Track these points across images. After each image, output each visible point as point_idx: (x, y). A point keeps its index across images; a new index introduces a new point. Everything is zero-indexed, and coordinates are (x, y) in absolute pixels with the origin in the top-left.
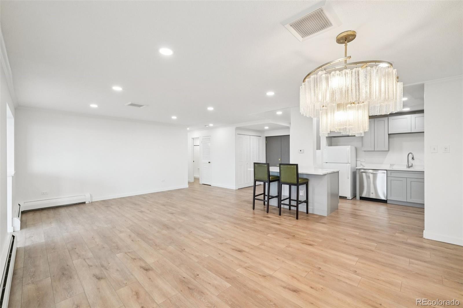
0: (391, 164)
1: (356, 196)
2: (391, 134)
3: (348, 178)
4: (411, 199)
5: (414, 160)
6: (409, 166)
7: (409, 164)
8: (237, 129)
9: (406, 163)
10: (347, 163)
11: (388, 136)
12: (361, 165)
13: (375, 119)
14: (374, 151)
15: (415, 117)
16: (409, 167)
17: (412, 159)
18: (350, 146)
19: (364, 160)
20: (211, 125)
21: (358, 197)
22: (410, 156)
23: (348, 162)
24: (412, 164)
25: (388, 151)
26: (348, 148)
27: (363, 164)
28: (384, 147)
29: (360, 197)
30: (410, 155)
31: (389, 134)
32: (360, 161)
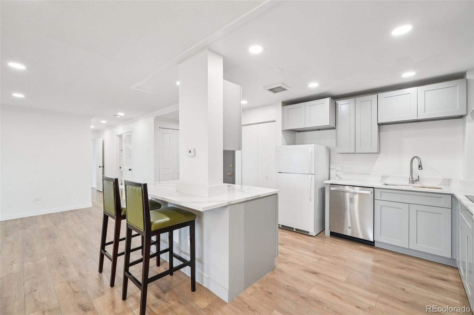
0: (382, 176)
1: (325, 229)
2: (383, 124)
3: (311, 200)
4: (417, 244)
5: (422, 169)
6: (413, 179)
7: (414, 176)
8: (157, 119)
9: (408, 175)
10: (310, 174)
11: (376, 127)
12: (337, 175)
13: (356, 98)
14: (355, 153)
15: (425, 91)
16: (413, 181)
17: (419, 167)
18: (313, 144)
19: (341, 168)
20: (121, 114)
21: (327, 233)
22: (416, 163)
23: (310, 172)
24: (419, 176)
25: (378, 153)
26: (310, 149)
27: (339, 174)
28: (371, 147)
29: (331, 232)
30: (415, 159)
31: (379, 125)
32: (335, 169)
